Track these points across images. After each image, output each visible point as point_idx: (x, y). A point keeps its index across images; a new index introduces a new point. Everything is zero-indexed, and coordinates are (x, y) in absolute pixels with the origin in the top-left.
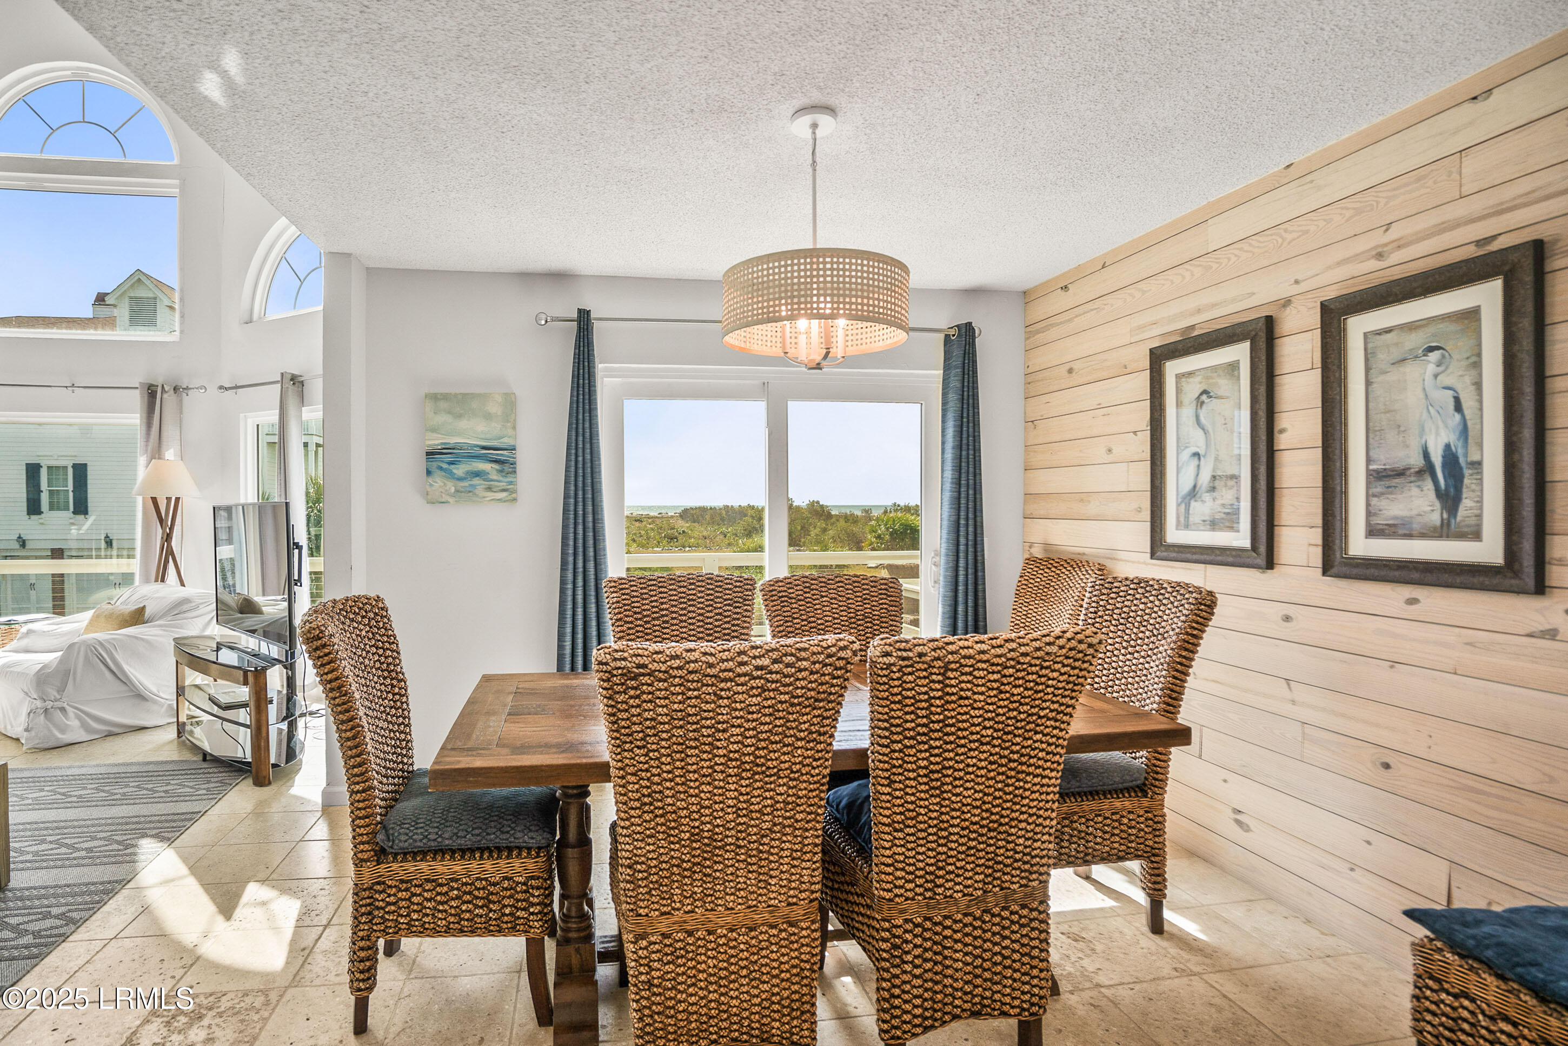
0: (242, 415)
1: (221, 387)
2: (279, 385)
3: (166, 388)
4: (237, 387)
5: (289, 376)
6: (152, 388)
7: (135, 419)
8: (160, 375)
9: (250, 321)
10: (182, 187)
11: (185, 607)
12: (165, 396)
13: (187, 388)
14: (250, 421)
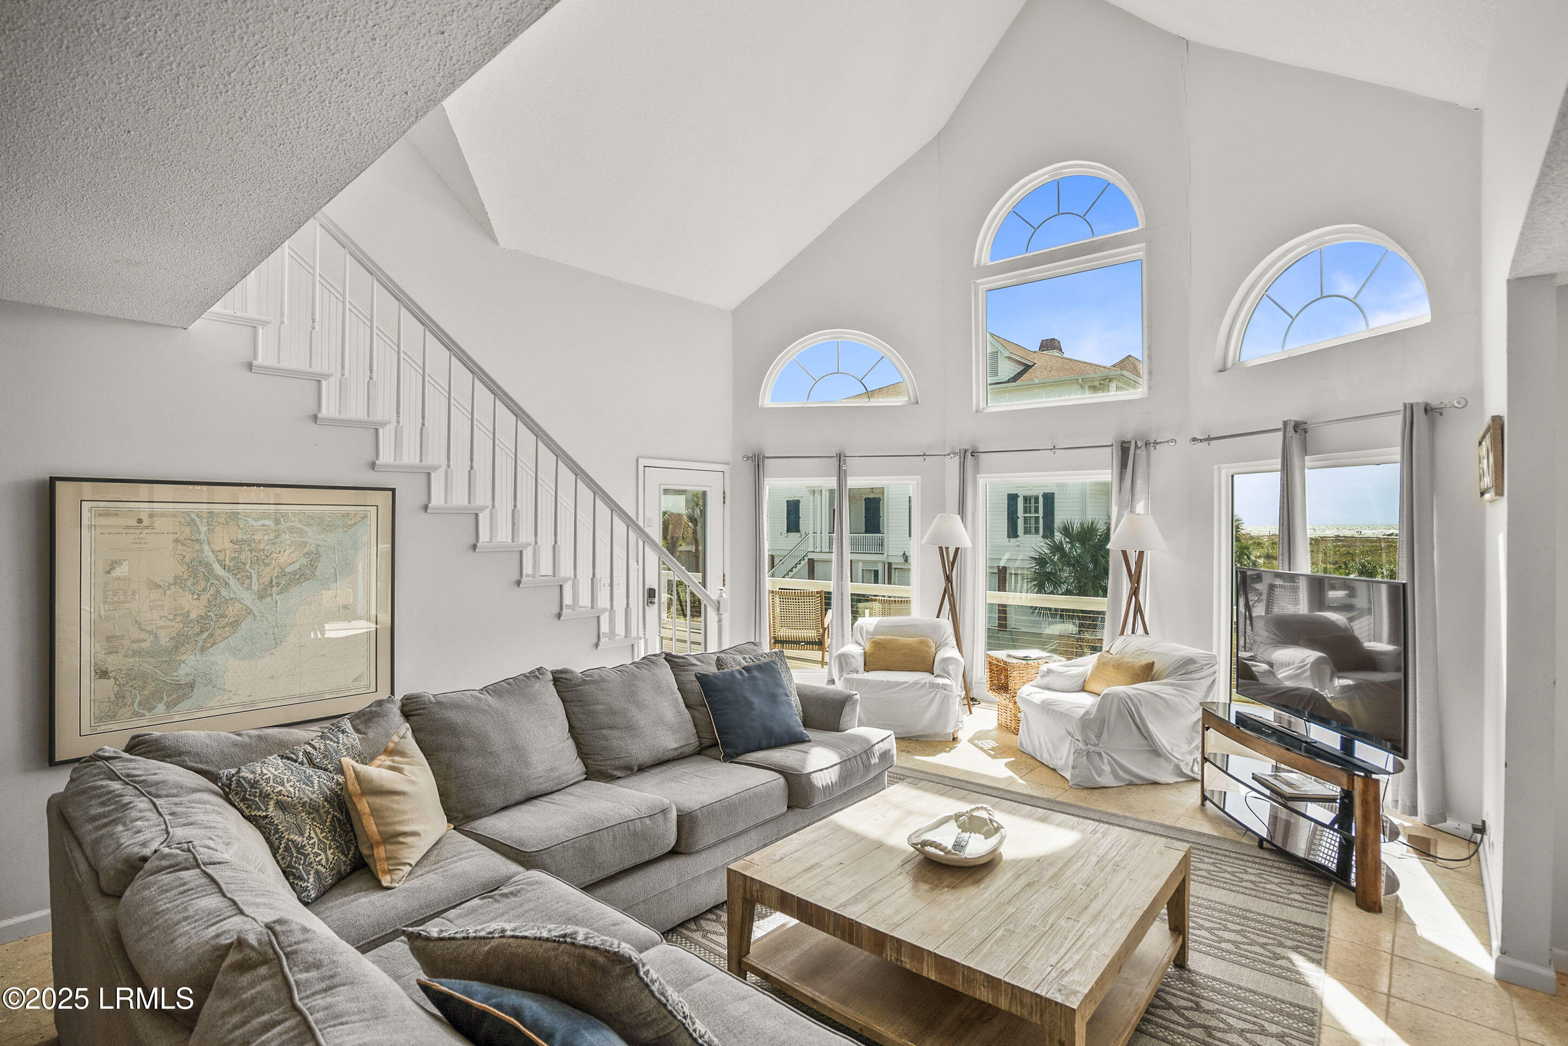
0: (1216, 467)
1: (1194, 439)
2: (1280, 434)
3: (1139, 444)
4: (1209, 439)
5: (1293, 424)
6: (1125, 445)
7: (1107, 475)
8: (1130, 429)
9: (1223, 370)
10: (1149, 251)
11: (1191, 667)
12: (1138, 452)
13: (1155, 443)
14: (1223, 472)
